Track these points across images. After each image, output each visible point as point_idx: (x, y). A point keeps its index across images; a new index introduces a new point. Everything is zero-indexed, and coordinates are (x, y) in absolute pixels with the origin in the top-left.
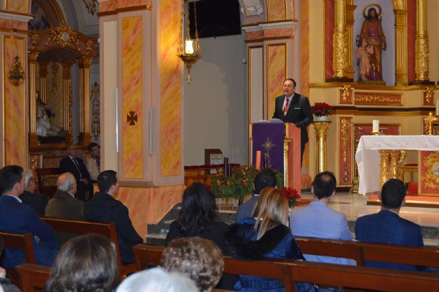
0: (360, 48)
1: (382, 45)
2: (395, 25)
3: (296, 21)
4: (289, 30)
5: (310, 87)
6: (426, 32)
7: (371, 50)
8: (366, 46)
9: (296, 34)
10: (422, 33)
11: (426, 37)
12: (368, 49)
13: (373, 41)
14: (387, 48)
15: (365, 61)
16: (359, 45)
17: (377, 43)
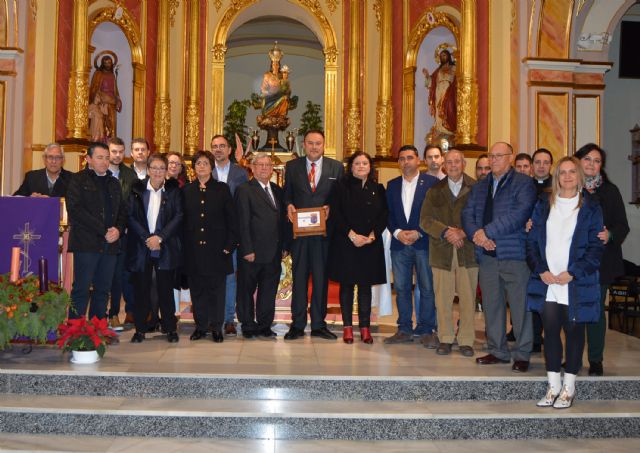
0: (92, 105)
1: (116, 106)
2: (134, 82)
3: (21, 51)
4: (10, 64)
5: (33, 149)
6: (168, 95)
7: (104, 110)
8: (99, 104)
9: (20, 69)
10: (163, 95)
11: (168, 101)
12: (102, 107)
13: (107, 98)
14: (123, 111)
15: (98, 122)
16: (91, 99)
17: (113, 102)
